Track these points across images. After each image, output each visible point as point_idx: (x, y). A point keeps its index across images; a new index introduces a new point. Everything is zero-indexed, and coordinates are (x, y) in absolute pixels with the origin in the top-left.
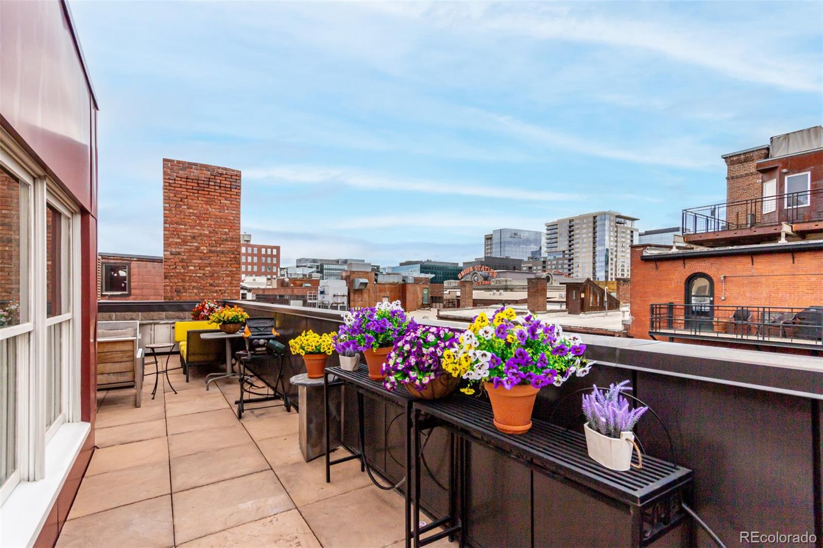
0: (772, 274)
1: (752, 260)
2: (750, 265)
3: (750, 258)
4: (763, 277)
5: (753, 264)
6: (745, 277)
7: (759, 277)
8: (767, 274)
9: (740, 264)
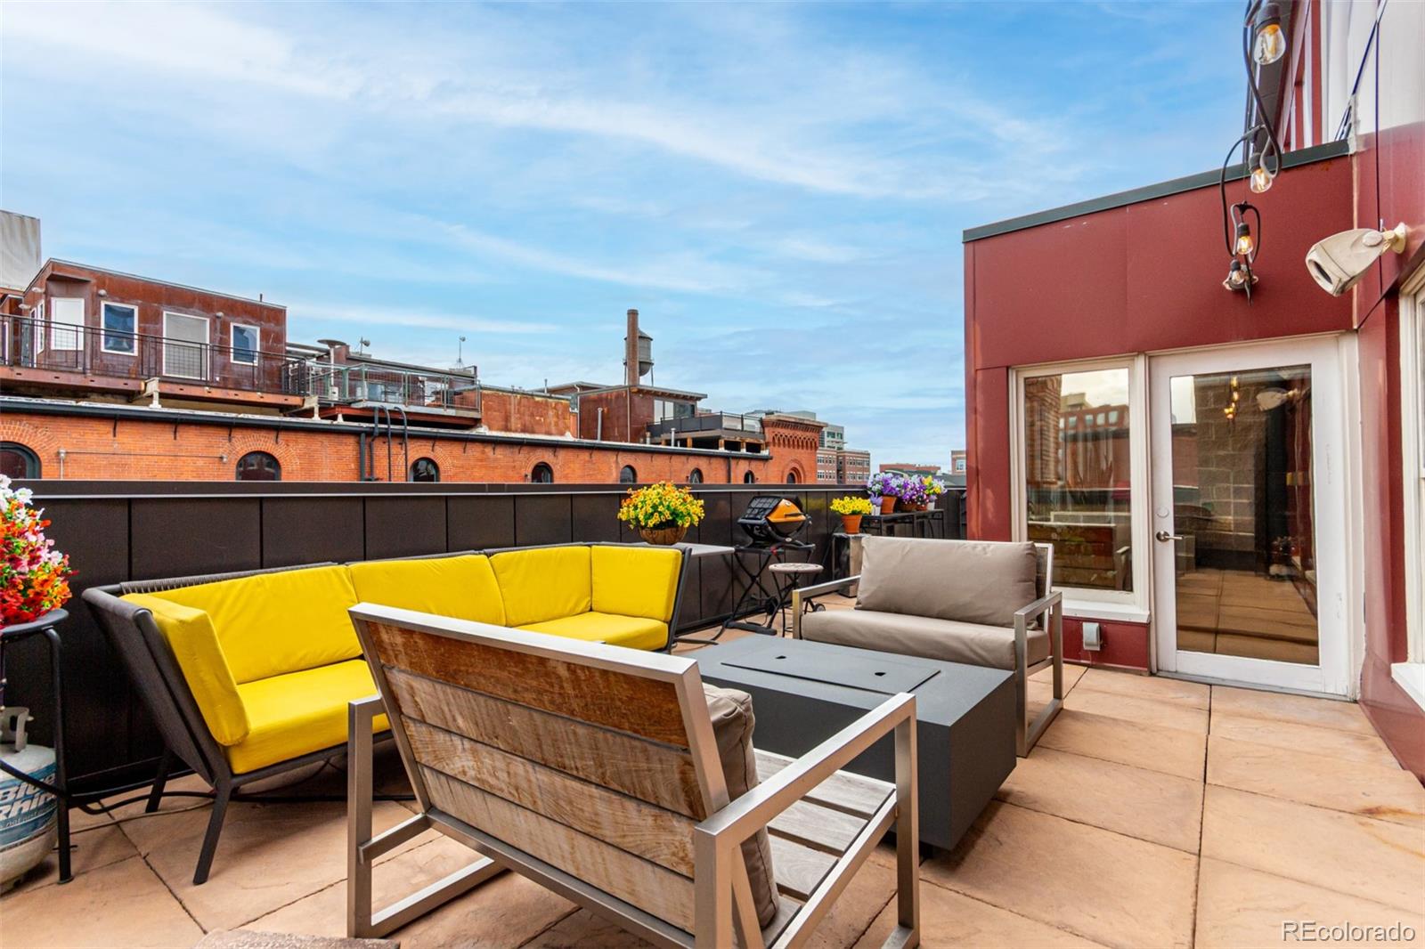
0: (144, 453)
1: (115, 429)
2: (111, 435)
3: (112, 424)
4: (132, 457)
5: (115, 436)
6: (101, 456)
7: (126, 456)
8: (138, 452)
9: (92, 434)
